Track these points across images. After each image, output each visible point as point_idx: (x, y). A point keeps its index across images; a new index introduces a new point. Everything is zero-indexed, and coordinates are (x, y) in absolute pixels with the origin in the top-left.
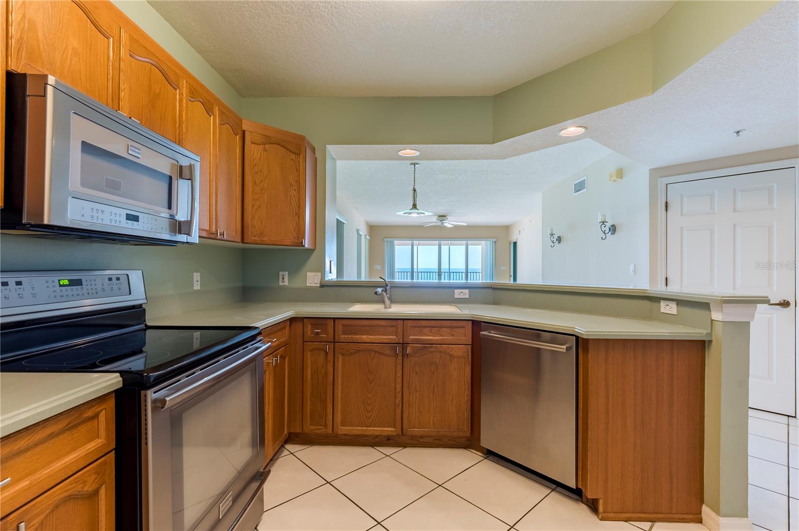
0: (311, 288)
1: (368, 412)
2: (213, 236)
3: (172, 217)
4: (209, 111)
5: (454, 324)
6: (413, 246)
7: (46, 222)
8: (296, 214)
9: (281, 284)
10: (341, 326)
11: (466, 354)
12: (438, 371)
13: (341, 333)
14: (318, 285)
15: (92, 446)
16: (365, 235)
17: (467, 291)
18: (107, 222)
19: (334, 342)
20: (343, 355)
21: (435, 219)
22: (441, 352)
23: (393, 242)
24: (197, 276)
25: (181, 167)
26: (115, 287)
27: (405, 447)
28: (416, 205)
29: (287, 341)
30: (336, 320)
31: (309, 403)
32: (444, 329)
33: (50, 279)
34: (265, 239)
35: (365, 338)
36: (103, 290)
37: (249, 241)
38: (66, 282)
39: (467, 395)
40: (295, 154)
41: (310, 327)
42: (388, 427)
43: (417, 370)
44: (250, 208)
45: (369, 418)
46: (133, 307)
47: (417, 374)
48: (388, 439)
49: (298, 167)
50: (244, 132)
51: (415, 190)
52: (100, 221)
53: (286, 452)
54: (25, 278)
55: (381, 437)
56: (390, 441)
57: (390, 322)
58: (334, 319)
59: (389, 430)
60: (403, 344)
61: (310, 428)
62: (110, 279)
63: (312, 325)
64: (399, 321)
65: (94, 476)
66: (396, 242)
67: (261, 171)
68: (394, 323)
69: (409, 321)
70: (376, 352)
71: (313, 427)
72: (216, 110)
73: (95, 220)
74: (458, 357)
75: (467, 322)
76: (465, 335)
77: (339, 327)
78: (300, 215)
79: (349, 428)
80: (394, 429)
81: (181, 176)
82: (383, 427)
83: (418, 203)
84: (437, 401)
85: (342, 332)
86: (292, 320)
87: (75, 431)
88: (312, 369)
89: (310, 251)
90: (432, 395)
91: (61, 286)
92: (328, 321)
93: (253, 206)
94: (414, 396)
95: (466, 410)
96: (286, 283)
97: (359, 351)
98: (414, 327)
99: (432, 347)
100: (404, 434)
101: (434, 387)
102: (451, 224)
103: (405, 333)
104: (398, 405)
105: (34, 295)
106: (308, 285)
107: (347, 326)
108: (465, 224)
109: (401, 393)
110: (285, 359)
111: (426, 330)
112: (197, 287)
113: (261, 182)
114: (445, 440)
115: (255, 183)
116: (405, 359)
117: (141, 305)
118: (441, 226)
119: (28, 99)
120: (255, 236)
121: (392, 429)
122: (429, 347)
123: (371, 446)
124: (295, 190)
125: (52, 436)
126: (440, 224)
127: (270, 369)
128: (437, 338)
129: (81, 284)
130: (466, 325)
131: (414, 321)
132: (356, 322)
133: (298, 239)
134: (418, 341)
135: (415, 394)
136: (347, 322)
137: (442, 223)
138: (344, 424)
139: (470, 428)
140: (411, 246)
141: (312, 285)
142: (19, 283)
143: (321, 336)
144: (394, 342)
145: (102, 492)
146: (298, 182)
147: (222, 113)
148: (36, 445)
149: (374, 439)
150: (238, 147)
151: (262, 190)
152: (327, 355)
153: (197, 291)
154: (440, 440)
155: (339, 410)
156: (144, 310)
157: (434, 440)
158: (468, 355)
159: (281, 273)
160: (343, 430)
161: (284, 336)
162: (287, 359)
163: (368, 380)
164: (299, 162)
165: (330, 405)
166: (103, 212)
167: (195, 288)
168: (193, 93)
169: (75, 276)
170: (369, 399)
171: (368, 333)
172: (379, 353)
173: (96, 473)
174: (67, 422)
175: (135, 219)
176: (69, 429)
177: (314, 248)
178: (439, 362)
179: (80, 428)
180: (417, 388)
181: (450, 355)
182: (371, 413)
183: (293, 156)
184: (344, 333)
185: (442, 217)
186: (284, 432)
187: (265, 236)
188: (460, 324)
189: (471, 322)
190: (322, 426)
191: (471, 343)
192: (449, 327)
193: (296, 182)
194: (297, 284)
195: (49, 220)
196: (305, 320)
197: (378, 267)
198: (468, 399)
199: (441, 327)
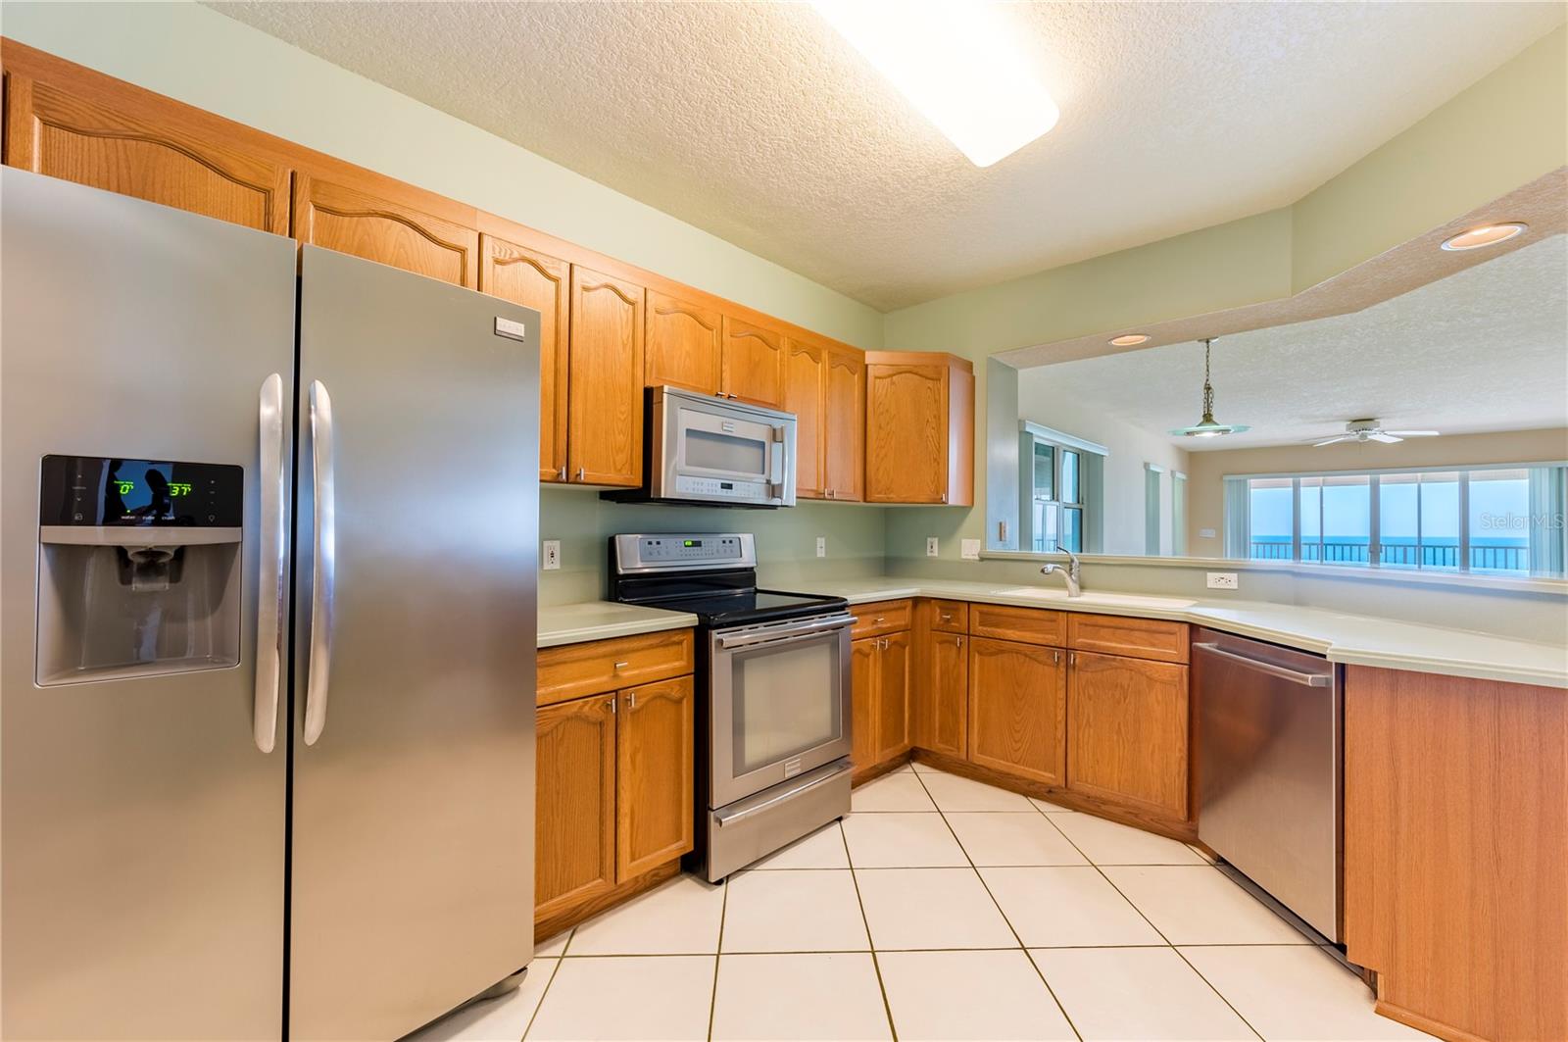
0: (967, 562)
1: (1016, 742)
2: (822, 496)
3: (768, 482)
4: (816, 359)
5: (1154, 626)
6: (1296, 487)
7: (663, 496)
8: (935, 460)
9: (929, 554)
10: (977, 613)
11: (1177, 679)
12: (1127, 701)
13: (977, 624)
14: (977, 558)
15: (677, 664)
16: (1173, 473)
17: (1234, 576)
18: (705, 492)
19: (969, 635)
20: (980, 653)
21: (1342, 428)
22: (1131, 670)
23: (1245, 481)
24: (821, 542)
25: (774, 430)
26: (728, 550)
27: (1076, 810)
28: (1211, 415)
29: (907, 625)
30: (971, 605)
31: (937, 713)
32: (1137, 634)
33: (678, 540)
34: (891, 495)
35: (1011, 634)
36: (718, 551)
37: (872, 499)
38: (690, 543)
39: (1180, 750)
40: (932, 379)
41: (938, 611)
42: (1045, 771)
43: (1091, 692)
44: (874, 459)
45: (1016, 751)
46: (745, 569)
47: (1090, 699)
48: (1050, 791)
49: (937, 397)
50: (867, 366)
51: (1208, 388)
52: (700, 492)
53: (909, 769)
54: (663, 539)
55: (1039, 785)
56: (1053, 796)
57: (1047, 614)
58: (969, 603)
59: (1046, 777)
60: (1067, 649)
61: (937, 746)
62: (724, 542)
63: (941, 608)
64: (1060, 614)
65: (678, 688)
66: (1252, 482)
67: (887, 411)
68: (1053, 615)
69: (1076, 615)
70: (1026, 655)
71: (942, 746)
72: (825, 355)
73: (696, 492)
74: (1162, 682)
75: (1178, 624)
76: (1176, 649)
77: (976, 615)
78: (940, 459)
79: (988, 758)
80: (1053, 776)
81: (774, 439)
82: (1037, 769)
83: (1214, 411)
84: (1124, 748)
85: (980, 622)
86: (917, 601)
87: (666, 649)
88: (941, 668)
89: (964, 510)
90: (1115, 738)
91: (686, 546)
92: (961, 604)
93: (878, 456)
94: (1086, 736)
95: (1179, 775)
96: (936, 554)
97: (1002, 652)
98: (1086, 625)
99: (1114, 660)
100: (1069, 786)
101: (1119, 724)
102: (1398, 437)
103: (1070, 634)
104: (1060, 742)
105: (667, 553)
106: (964, 557)
107: (987, 614)
108: (1436, 433)
109: (1064, 723)
110: (904, 648)
111: (1103, 631)
112: (821, 553)
113: (888, 424)
114: (1146, 819)
115: (880, 427)
116: (1071, 672)
117: (752, 568)
118: (1360, 443)
119: (654, 406)
120: (880, 493)
121: (1050, 775)
122: (1108, 659)
123: (1024, 795)
124: (933, 428)
125: (651, 647)
126: (1356, 437)
127: (875, 653)
128: (1123, 646)
129: (700, 545)
130: (1177, 629)
131: (1083, 616)
132: (997, 610)
133: (937, 493)
134: (1091, 649)
135: (1087, 730)
136: (985, 608)
137: (1364, 436)
138: (982, 750)
139: (1185, 807)
140: (1291, 489)
141: (969, 557)
142: (658, 543)
143: (953, 624)
144: (1053, 644)
145: (685, 701)
146: (937, 417)
147: (833, 356)
148: (643, 649)
149: (1029, 785)
150: (856, 387)
151: (888, 435)
152: (959, 652)
153: (821, 559)
154: (1136, 815)
155: (976, 731)
156: (755, 574)
157: (1126, 812)
158: (1181, 680)
159: (929, 539)
160: (979, 759)
161: (903, 618)
162: (907, 648)
163: (1016, 695)
164: (939, 390)
165: (964, 720)
166: (702, 484)
167: (819, 555)
168: (796, 346)
169: (696, 539)
170: (1017, 723)
171: (1012, 626)
172: (1030, 658)
173: (680, 685)
174: (661, 639)
175: (730, 487)
176: (662, 646)
177: (970, 504)
178: (1129, 686)
179: (670, 648)
180: (1091, 720)
181: (1147, 677)
182: (1019, 745)
183: (930, 384)
184: (982, 624)
185: (1363, 422)
186: (903, 740)
187: (892, 492)
188: (1164, 627)
189: (1186, 627)
190: (953, 746)
191: (1186, 662)
192: (1146, 631)
193: (935, 417)
194: (949, 555)
195: (665, 494)
196: (933, 601)
197: (1211, 533)
198: (1182, 757)
199: (1132, 630)
